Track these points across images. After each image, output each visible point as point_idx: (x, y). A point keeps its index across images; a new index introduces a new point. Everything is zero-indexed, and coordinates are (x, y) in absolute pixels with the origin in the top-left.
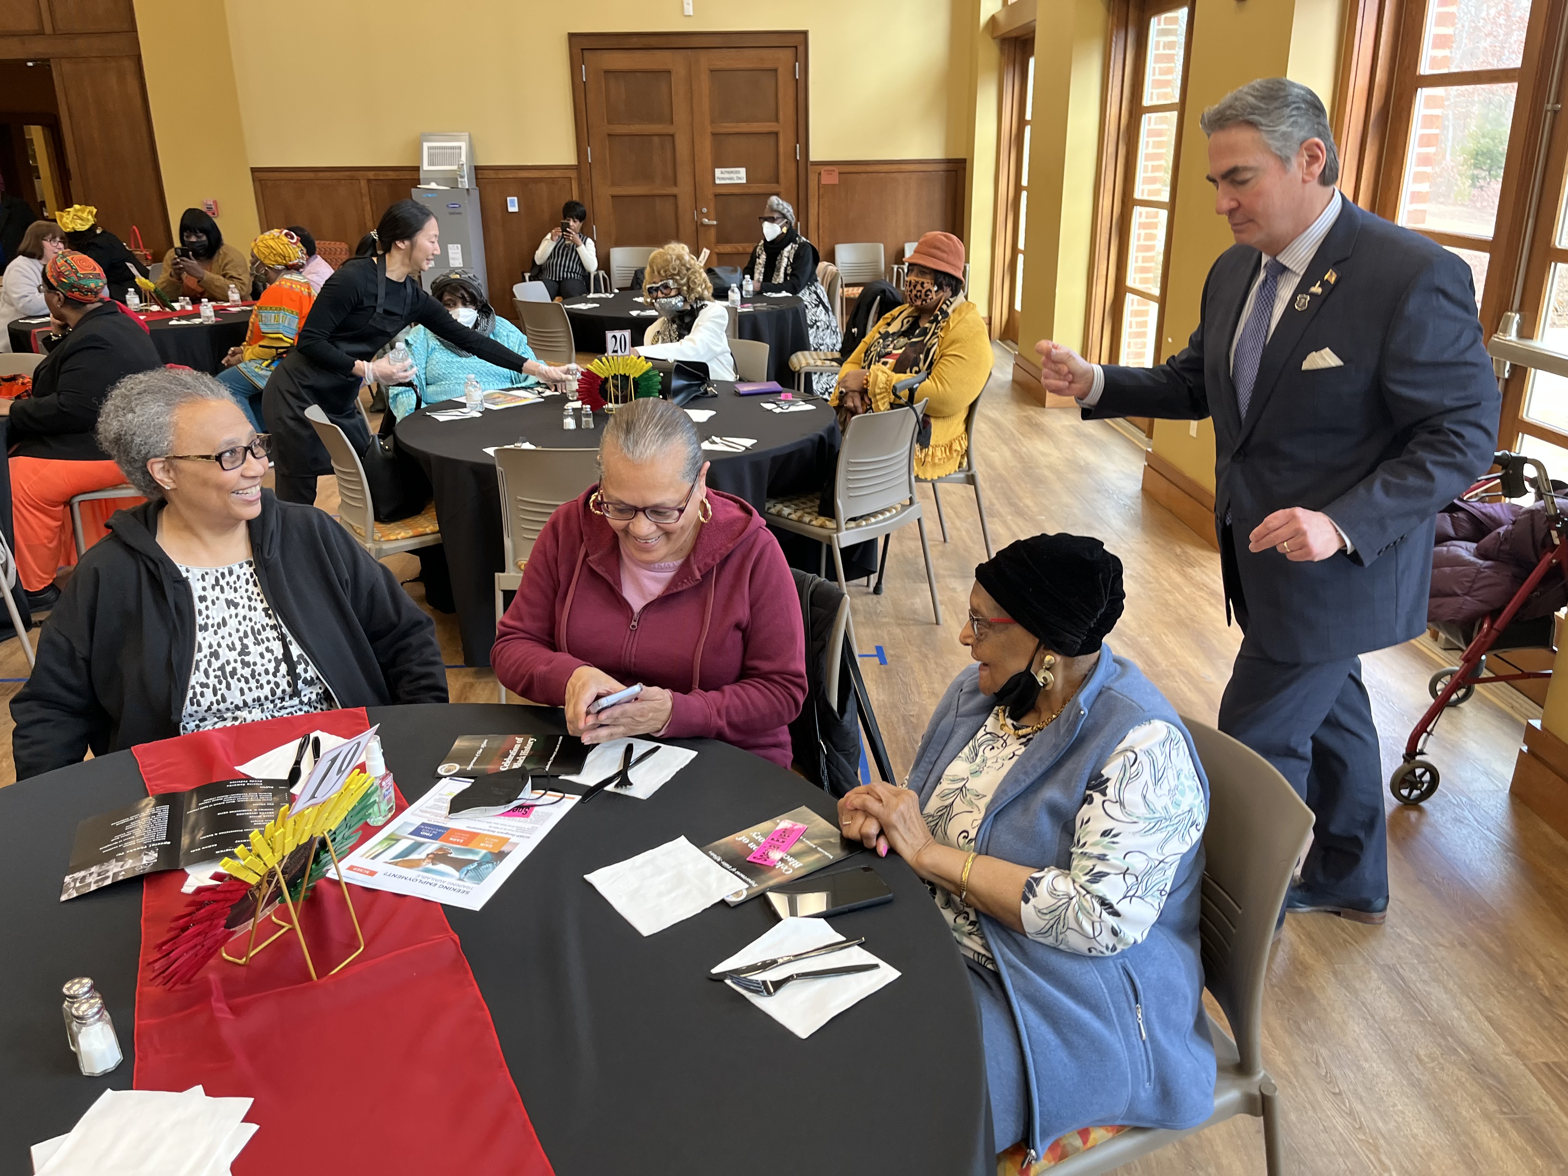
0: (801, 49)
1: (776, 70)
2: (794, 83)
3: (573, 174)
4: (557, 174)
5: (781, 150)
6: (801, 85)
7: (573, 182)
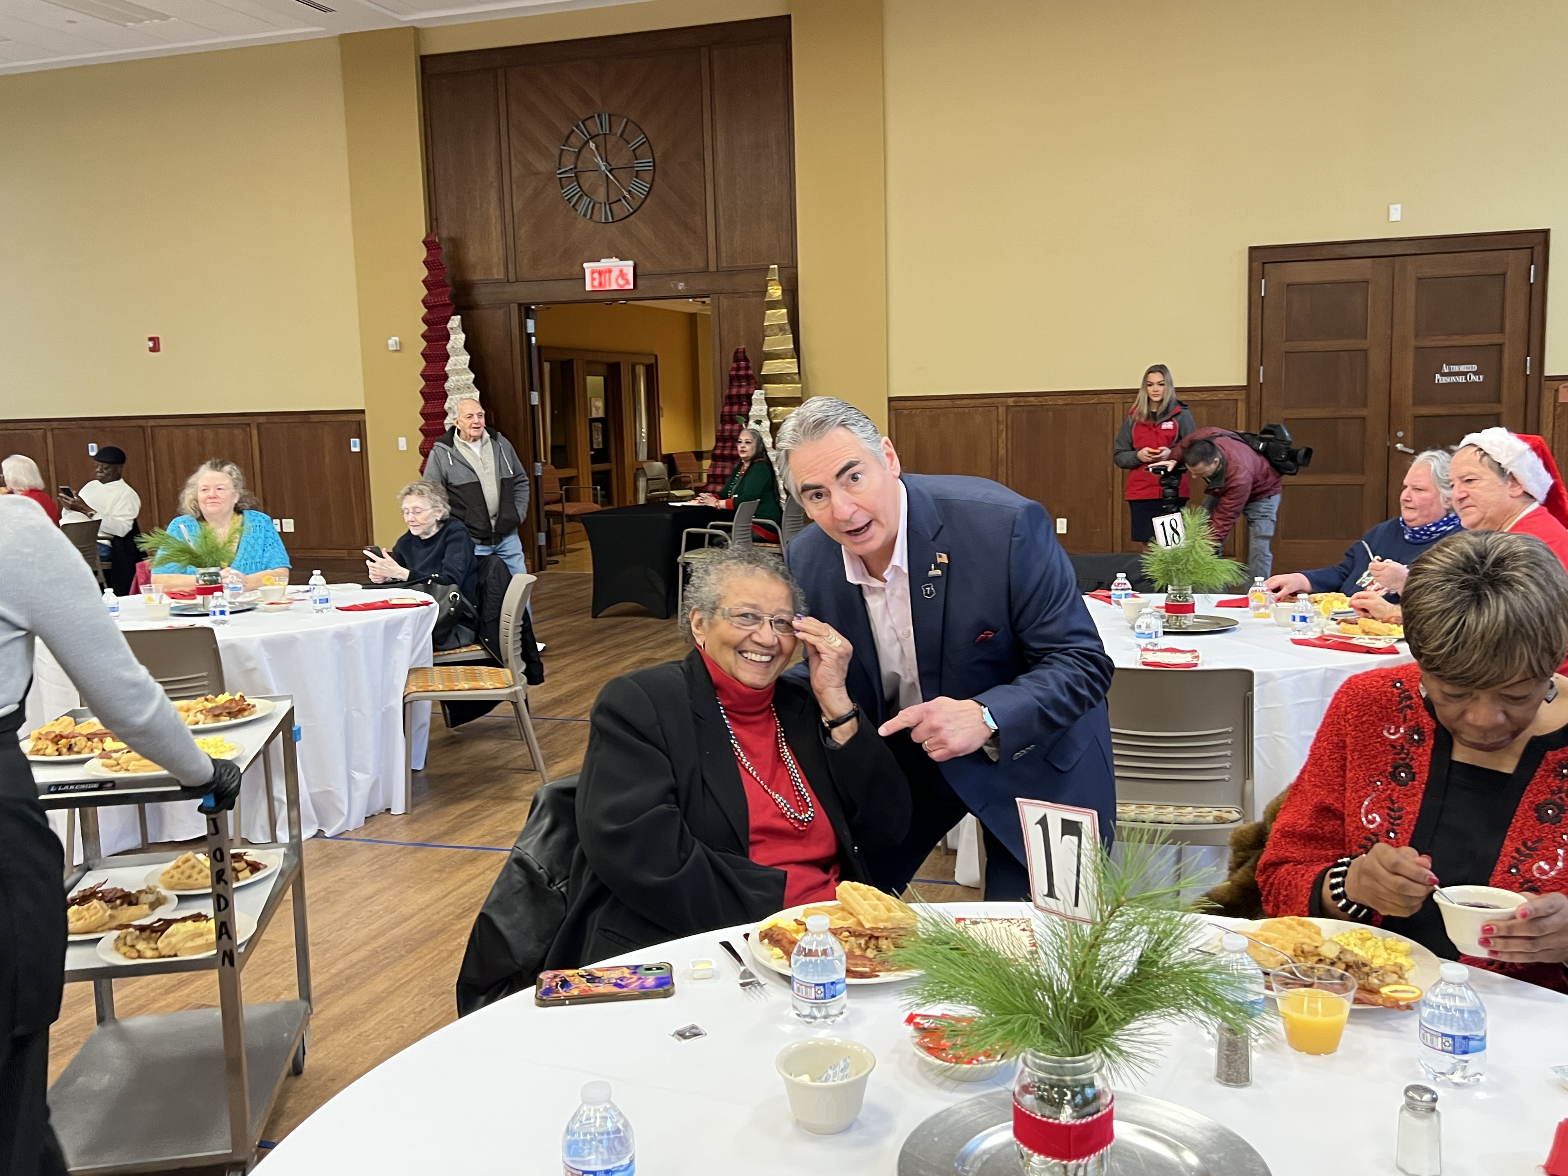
0: (1538, 250)
1: (1504, 275)
2: (1528, 288)
3: (1241, 396)
4: (1221, 395)
5: (1506, 364)
6: (1537, 289)
7: (1239, 404)
